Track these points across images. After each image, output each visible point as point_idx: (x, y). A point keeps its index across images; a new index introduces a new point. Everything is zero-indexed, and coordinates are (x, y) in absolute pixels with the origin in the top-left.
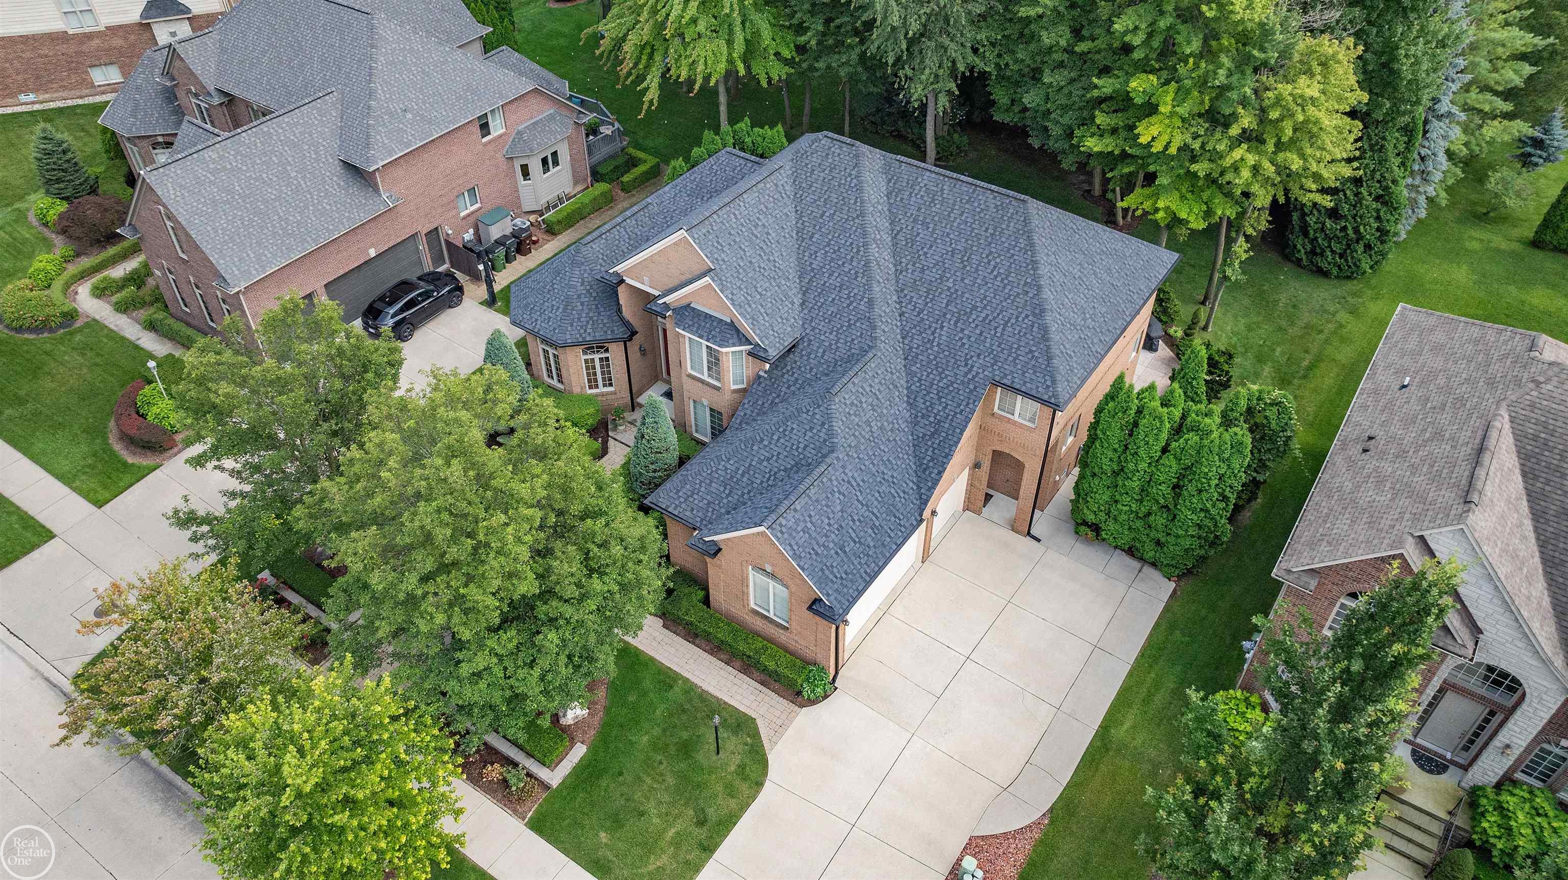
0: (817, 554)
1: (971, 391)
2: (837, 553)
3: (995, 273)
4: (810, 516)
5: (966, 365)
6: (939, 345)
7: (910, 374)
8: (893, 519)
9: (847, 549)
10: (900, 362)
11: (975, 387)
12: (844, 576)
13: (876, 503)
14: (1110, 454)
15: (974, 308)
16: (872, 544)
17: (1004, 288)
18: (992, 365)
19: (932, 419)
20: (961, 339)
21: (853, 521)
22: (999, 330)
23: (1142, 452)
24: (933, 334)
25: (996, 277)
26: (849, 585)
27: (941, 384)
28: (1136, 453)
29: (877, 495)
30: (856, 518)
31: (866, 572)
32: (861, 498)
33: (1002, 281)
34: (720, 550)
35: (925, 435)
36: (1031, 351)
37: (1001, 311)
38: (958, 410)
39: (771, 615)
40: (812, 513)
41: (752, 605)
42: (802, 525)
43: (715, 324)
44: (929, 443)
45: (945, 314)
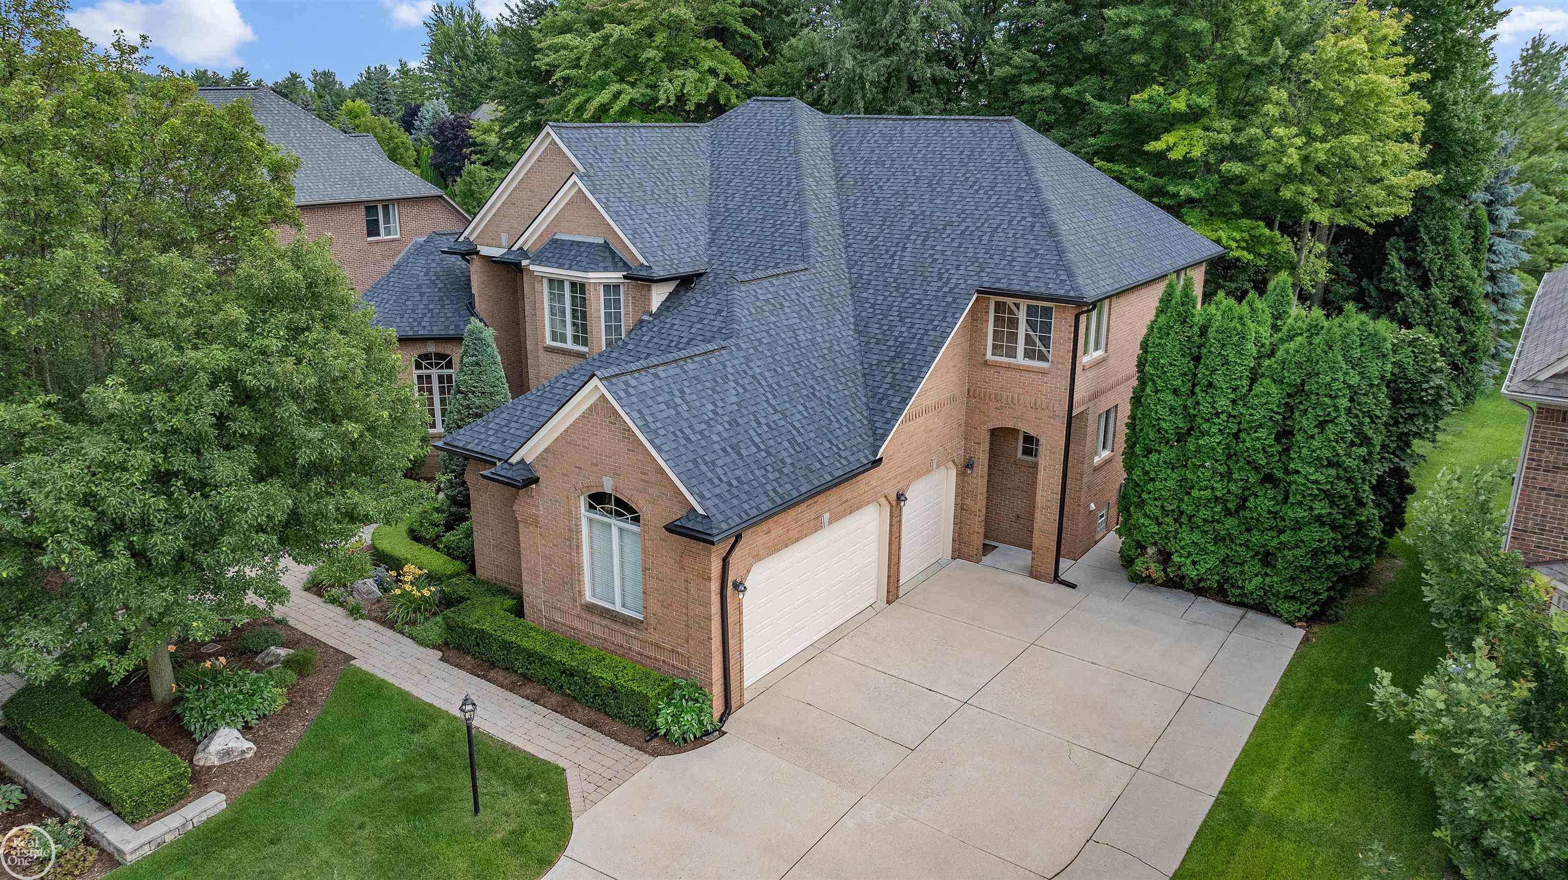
0: (688, 439)
1: (949, 305)
2: (724, 450)
3: (976, 188)
4: (682, 392)
5: (940, 279)
6: (900, 266)
7: (858, 302)
8: (827, 445)
9: (744, 452)
10: (845, 290)
11: (955, 299)
12: (735, 483)
13: (799, 416)
14: (1169, 398)
15: (950, 224)
16: (789, 461)
17: (990, 198)
18: (979, 273)
19: (890, 343)
20: (931, 255)
21: (759, 424)
22: (986, 237)
23: (1219, 379)
24: (892, 256)
25: (977, 191)
26: (744, 497)
27: (904, 305)
28: (1210, 385)
29: (801, 408)
30: (763, 421)
31: (774, 490)
32: (773, 402)
33: (985, 193)
34: (536, 480)
35: (880, 361)
36: (1032, 250)
37: (986, 220)
38: (931, 327)
39: (618, 608)
40: (687, 390)
41: (588, 597)
42: (665, 397)
43: (582, 249)
44: (888, 369)
45: (909, 236)
